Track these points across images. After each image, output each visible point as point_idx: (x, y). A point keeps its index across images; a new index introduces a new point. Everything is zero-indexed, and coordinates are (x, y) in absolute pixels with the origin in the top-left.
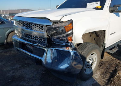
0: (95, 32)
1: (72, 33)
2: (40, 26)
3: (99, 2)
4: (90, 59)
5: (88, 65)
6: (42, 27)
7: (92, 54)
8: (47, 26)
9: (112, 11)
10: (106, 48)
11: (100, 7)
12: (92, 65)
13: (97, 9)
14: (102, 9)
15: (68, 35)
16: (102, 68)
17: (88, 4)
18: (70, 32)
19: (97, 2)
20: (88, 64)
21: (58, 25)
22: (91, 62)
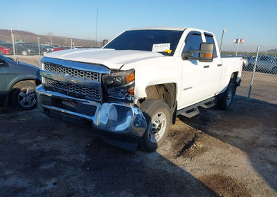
0: (163, 85)
1: (134, 85)
2: (92, 74)
3: (169, 44)
4: (156, 122)
5: (153, 129)
6: (96, 75)
7: (159, 115)
8: (103, 74)
9: (185, 58)
10: (178, 109)
11: (170, 52)
12: (159, 130)
13: (165, 54)
14: (172, 54)
15: (129, 87)
16: (175, 139)
17: (154, 45)
18: (131, 83)
19: (167, 44)
20: (153, 127)
21: (117, 74)
22: (157, 125)
